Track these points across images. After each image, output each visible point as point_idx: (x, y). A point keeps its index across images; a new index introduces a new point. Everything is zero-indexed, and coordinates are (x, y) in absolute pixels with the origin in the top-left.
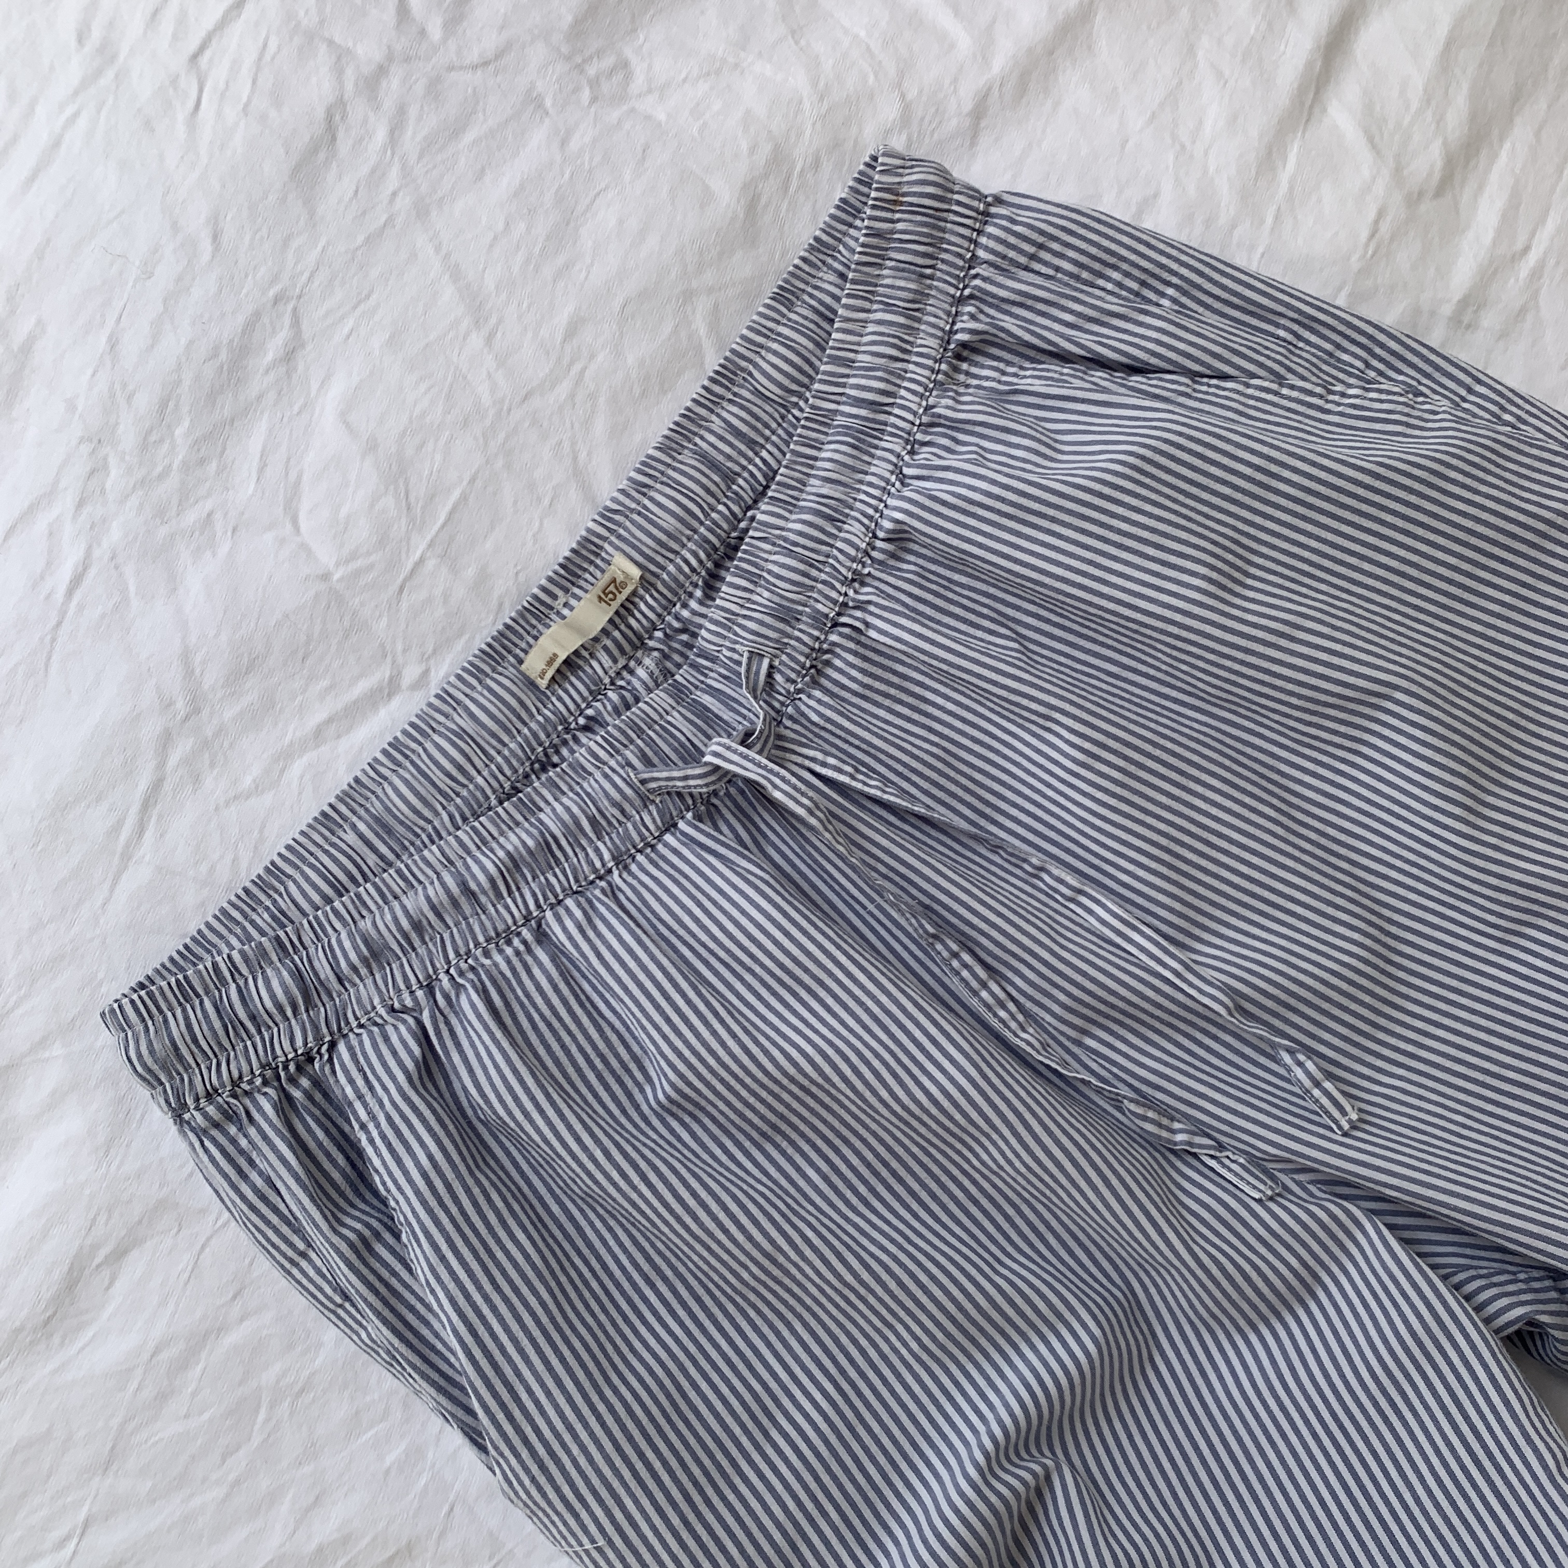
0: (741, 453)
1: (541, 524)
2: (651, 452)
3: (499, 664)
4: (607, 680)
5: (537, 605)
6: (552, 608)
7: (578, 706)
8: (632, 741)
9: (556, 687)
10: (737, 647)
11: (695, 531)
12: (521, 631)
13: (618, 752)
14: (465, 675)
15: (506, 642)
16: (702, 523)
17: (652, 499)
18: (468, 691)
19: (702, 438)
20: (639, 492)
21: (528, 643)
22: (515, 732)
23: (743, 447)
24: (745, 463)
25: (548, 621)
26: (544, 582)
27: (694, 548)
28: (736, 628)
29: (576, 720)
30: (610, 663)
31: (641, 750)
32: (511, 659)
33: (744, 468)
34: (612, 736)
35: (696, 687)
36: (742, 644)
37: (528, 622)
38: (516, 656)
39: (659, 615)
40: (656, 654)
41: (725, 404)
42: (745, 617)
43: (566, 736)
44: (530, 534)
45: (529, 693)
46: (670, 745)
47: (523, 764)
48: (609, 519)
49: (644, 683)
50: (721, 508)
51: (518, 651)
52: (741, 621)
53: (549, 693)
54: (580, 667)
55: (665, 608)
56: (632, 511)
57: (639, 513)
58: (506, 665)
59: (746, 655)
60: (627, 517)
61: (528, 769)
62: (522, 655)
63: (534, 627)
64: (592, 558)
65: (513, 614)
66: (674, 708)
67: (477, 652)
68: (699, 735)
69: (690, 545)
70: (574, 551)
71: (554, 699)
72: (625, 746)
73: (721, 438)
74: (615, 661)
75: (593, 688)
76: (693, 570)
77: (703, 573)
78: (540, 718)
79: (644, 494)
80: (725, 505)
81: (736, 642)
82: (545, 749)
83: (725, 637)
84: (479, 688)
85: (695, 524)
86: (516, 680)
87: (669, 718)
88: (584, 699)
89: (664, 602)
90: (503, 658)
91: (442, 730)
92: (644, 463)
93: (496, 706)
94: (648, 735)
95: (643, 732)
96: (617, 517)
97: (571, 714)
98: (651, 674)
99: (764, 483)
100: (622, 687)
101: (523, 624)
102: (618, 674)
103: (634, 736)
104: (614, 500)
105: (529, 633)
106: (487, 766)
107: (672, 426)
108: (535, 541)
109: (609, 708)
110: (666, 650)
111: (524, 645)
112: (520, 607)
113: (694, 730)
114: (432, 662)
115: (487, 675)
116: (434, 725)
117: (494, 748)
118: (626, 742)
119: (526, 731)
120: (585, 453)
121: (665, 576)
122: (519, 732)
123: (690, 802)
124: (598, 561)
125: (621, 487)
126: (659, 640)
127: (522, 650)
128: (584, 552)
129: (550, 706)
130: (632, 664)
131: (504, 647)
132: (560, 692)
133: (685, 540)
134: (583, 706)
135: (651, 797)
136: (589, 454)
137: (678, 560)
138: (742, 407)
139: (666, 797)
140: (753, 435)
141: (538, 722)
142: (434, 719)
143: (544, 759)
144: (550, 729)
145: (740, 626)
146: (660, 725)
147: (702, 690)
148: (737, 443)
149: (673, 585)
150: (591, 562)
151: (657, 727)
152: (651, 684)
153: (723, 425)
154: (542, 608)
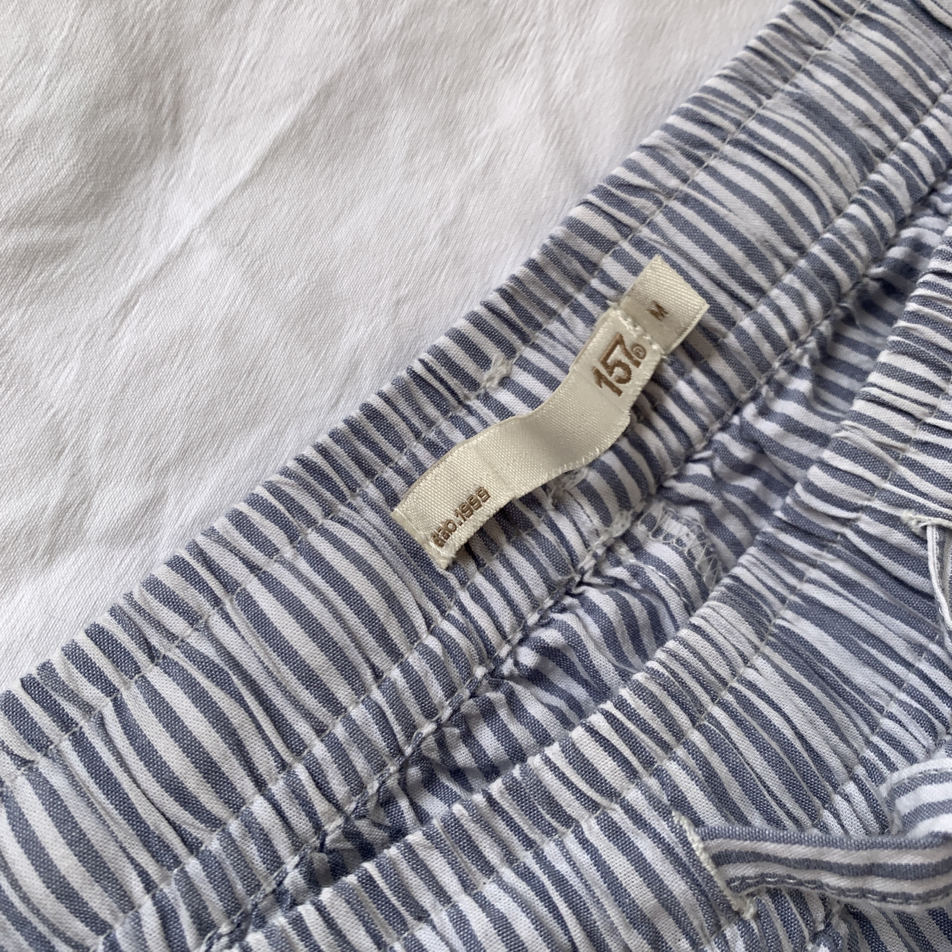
0: (886, 115)
1: (462, 207)
2: (713, 82)
3: (342, 499)
4: (587, 563)
5: (443, 372)
6: (473, 385)
7: (519, 617)
8: (679, 735)
9: (472, 567)
10: (905, 514)
11: (801, 250)
12: (402, 427)
13: (648, 763)
14: (256, 517)
15: (363, 449)
16: (816, 236)
17: (713, 172)
18: (258, 557)
19: (810, 75)
20: (689, 156)
21: (413, 457)
22: (368, 676)
23: (890, 106)
24: (893, 135)
25: (462, 413)
26: (462, 324)
27: (797, 285)
28: (904, 471)
29: (512, 653)
30: (596, 521)
31: (705, 764)
32: (372, 491)
33: (892, 146)
34: (632, 715)
35: (783, 600)
36: (921, 509)
37: (418, 410)
38: (382, 485)
39: (704, 428)
40: (691, 512)
41: (854, 23)
42: (924, 446)
43: (492, 695)
44: (435, 225)
45: (409, 575)
46: (762, 748)
47: (381, 767)
48: (621, 204)
49: (673, 576)
50: (854, 209)
51: (388, 474)
52: (914, 454)
53: (453, 581)
54: (528, 526)
55: (718, 414)
56: (670, 193)
57: (686, 200)
58: (358, 502)
59: (932, 536)
60: (659, 203)
61: (392, 782)
62: (397, 483)
63: (430, 423)
64: (570, 289)
65: (387, 387)
66: (756, 649)
67: (292, 464)
68: (820, 722)
69: (789, 279)
70: (533, 265)
71: (464, 597)
72: (666, 747)
73: (849, 83)
74: (607, 520)
75: (556, 576)
76: (794, 334)
77: (812, 344)
78: (432, 642)
79: (699, 162)
80: (863, 205)
81: (907, 504)
82: (440, 726)
83: (871, 488)
84: (288, 552)
85: (804, 237)
86: (380, 541)
87: (750, 674)
88: (535, 604)
89: (717, 400)
90: (353, 486)
91: (176, 655)
92: (698, 101)
93: (326, 602)
94: (711, 717)
95: (701, 708)
96: (638, 202)
97: (504, 636)
98: (689, 560)
99: (931, 179)
100: (618, 583)
101: (408, 411)
102: (610, 549)
103: (682, 719)
104: (632, 166)
105: (417, 435)
106: (283, 766)
107: (753, 43)
108: (445, 241)
109: (595, 630)
110: (717, 505)
111: (403, 461)
112: (404, 374)
113: (808, 710)
114: (172, 480)
115: (311, 522)
116: (155, 639)
117: (308, 715)
118: (667, 737)
119: (395, 674)
120: (570, 72)
121: (731, 340)
122: (378, 675)
123: (819, 914)
124: (581, 298)
125: (646, 141)
126: (700, 480)
127: (399, 471)
128: (554, 275)
129: (455, 612)
130: (640, 530)
131: (359, 461)
132: (479, 580)
133: (779, 267)
134: (532, 618)
135: (735, 904)
136: (579, 75)
137: (762, 309)
138: (888, 32)
139: (766, 900)
140: (909, 84)
141: (427, 653)
142: (159, 626)
143: (435, 756)
144: (455, 673)
145: (913, 465)
146: (732, 690)
147: (794, 608)
148: (878, 96)
149: (747, 362)
150: (566, 299)
151: (729, 698)
152: (690, 583)
153: (853, 57)
154: (453, 382)
